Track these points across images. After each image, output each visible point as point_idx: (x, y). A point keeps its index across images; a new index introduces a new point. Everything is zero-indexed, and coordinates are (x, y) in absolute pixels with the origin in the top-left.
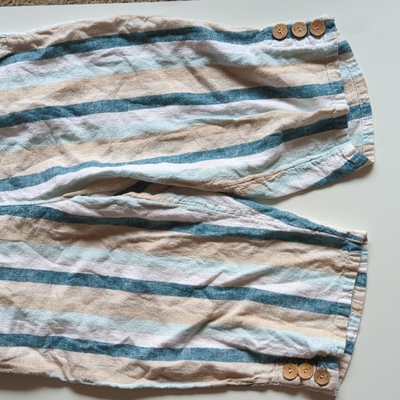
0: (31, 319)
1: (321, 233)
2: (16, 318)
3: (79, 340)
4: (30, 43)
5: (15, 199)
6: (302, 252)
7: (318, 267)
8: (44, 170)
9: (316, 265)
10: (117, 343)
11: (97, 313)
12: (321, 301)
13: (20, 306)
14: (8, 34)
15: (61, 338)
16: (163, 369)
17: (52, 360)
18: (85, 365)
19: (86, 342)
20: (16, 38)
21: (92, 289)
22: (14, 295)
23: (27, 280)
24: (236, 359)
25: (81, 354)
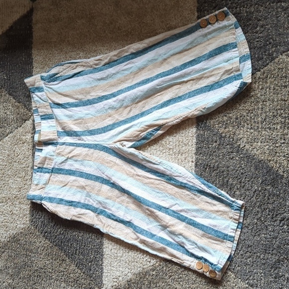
0: (93, 198)
1: (222, 198)
2: (87, 196)
3: (112, 214)
6: (214, 205)
7: (221, 215)
8: (103, 127)
9: (220, 213)
10: (128, 220)
11: (121, 204)
12: (220, 232)
13: (88, 191)
15: (104, 211)
16: (145, 241)
18: (113, 226)
19: (114, 216)
22: (86, 186)
23: (92, 180)
24: (178, 250)
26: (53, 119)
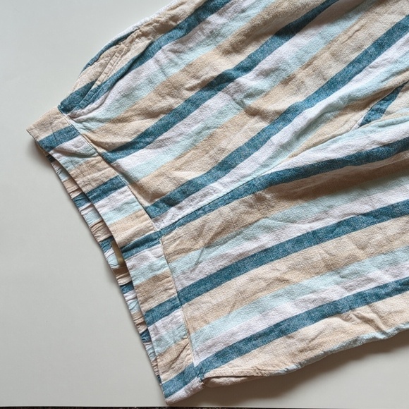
3: (379, 287)
4: (167, 22)
5: (233, 182)
11: (380, 253)
14: (138, 24)
17: (358, 321)
18: (398, 309)
19: (386, 286)
20: (151, 24)
21: (362, 230)
23: (289, 254)
25: (389, 300)
26: (123, 186)
